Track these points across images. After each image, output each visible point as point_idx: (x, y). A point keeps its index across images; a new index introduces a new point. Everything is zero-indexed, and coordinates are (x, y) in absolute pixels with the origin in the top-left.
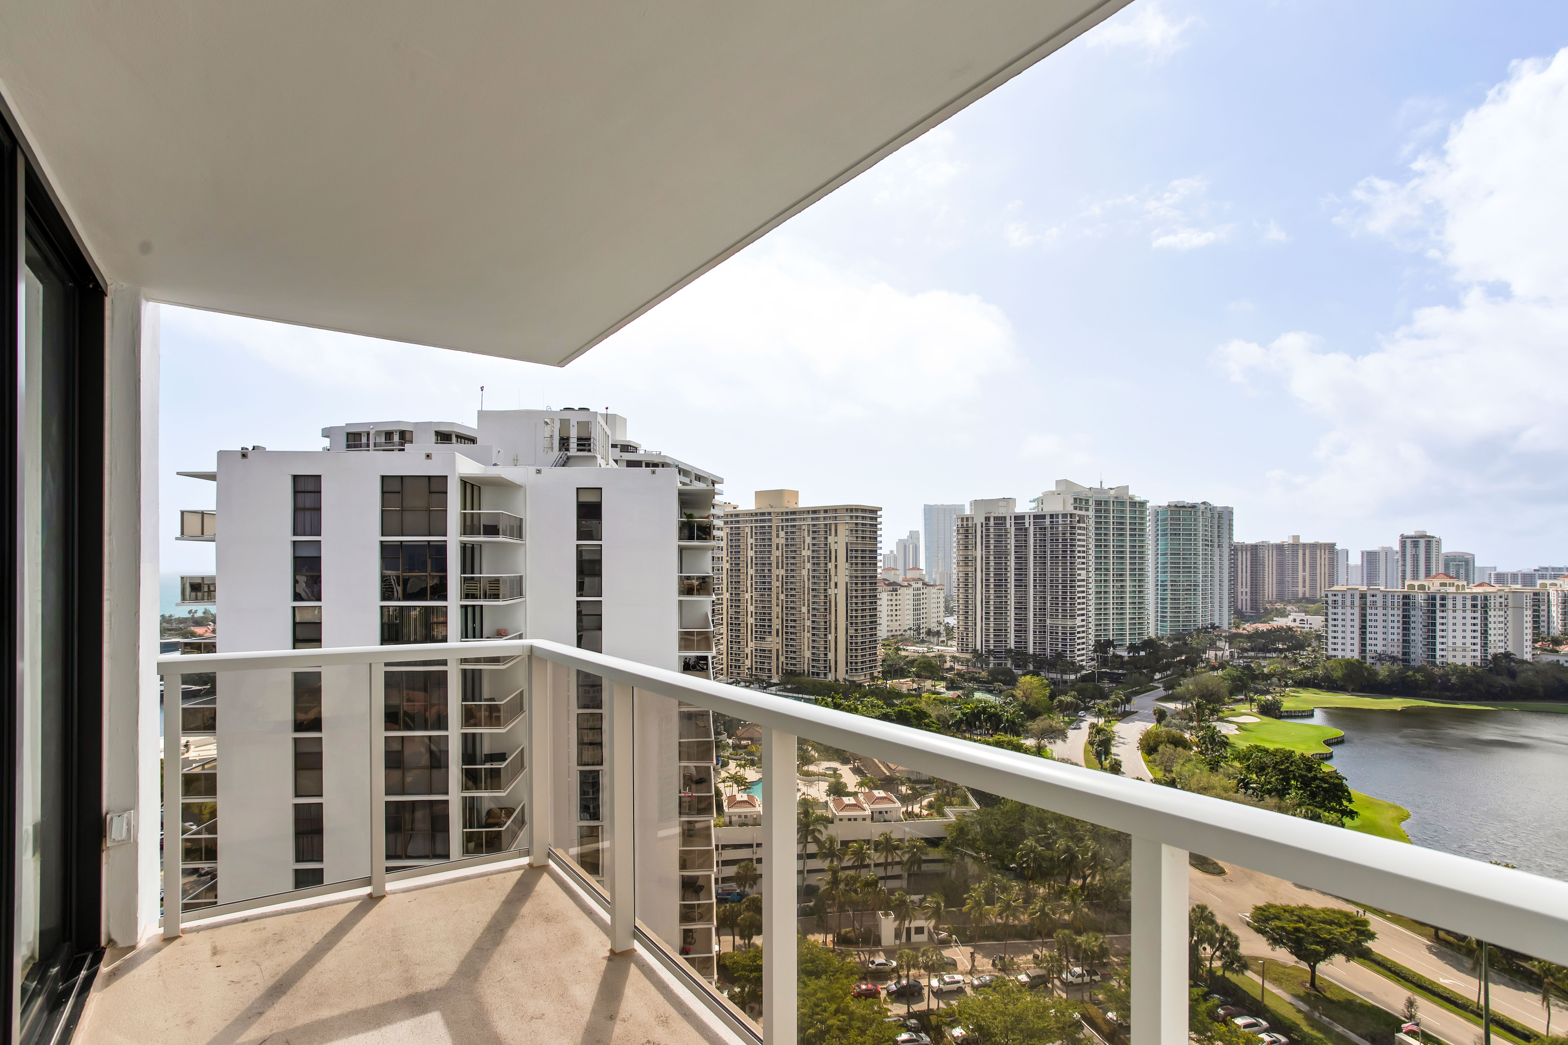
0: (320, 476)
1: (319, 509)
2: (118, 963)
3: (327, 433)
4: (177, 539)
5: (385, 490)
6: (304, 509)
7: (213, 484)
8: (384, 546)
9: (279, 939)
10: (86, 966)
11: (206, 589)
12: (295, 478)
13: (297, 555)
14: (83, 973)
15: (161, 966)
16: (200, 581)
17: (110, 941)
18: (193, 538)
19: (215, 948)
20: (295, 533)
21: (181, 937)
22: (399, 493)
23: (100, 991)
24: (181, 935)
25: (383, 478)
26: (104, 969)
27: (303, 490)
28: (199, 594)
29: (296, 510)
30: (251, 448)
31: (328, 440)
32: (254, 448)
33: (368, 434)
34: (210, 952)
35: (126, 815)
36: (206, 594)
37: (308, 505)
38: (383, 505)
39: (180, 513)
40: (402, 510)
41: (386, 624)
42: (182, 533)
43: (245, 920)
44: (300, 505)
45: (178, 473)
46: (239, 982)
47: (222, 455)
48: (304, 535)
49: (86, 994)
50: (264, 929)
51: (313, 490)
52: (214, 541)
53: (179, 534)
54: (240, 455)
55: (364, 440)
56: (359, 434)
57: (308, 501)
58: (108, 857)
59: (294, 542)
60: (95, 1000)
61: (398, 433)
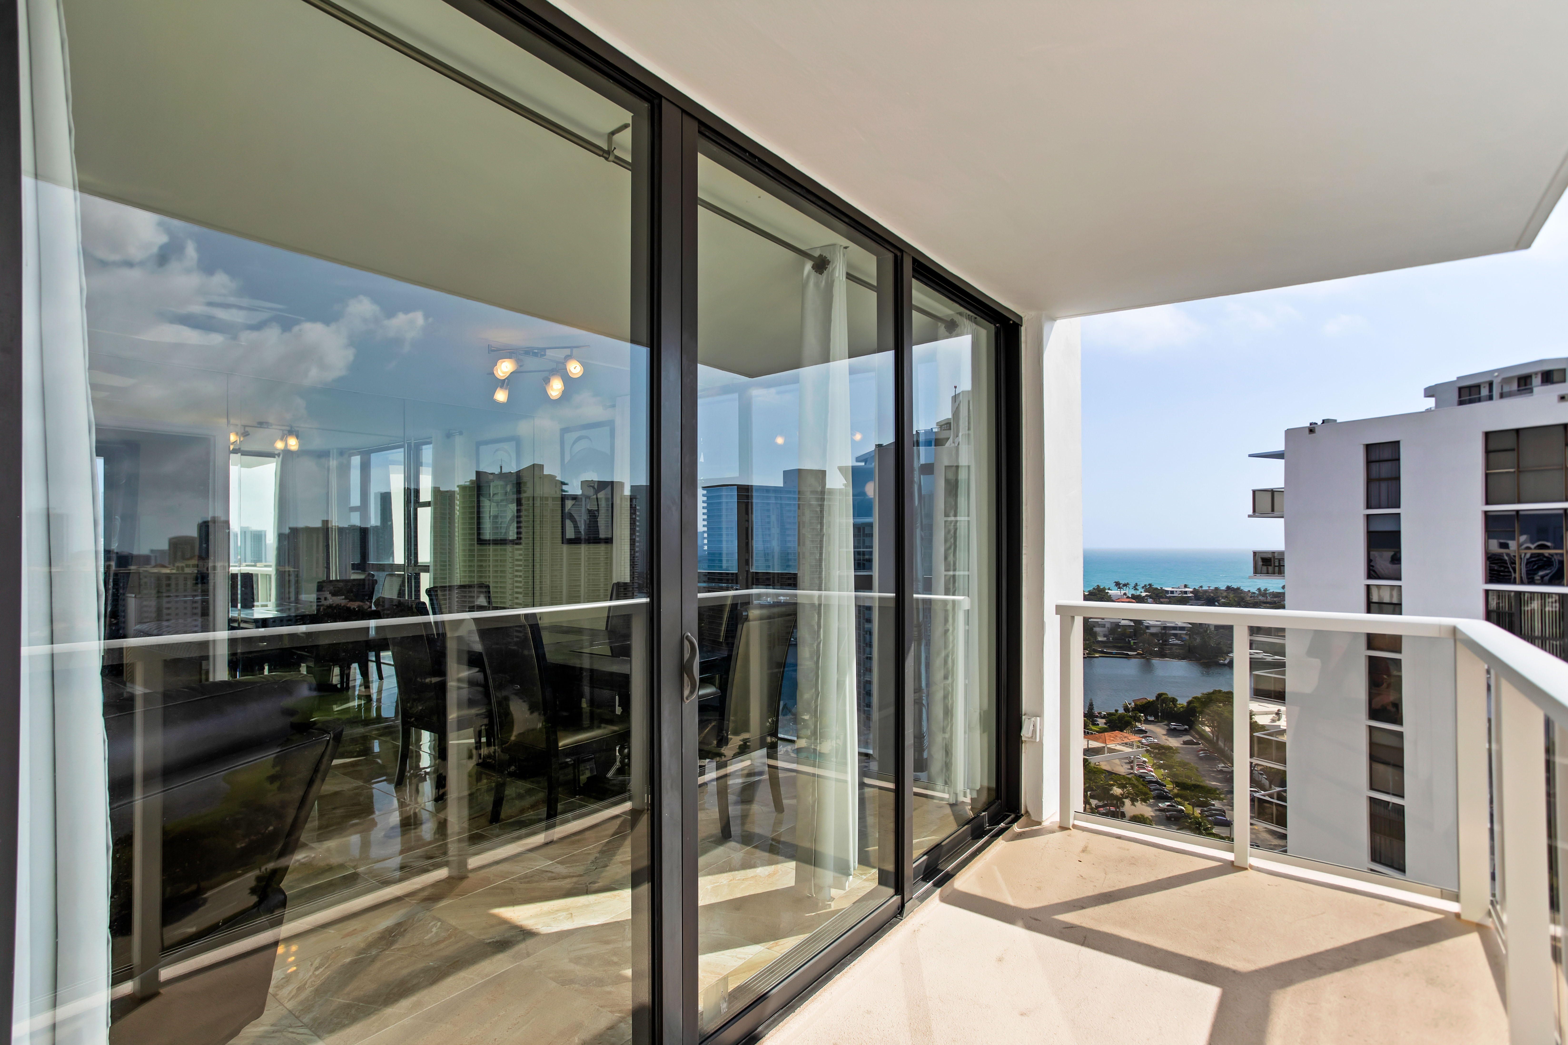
0: (1398, 442)
1: (1398, 479)
2: (1027, 829)
3: (1430, 392)
4: (1249, 516)
5: (1491, 448)
6: (1380, 480)
7: (1282, 462)
8: (1487, 515)
9: (1133, 862)
10: (1006, 821)
11: (1277, 564)
12: (1368, 447)
13: (1372, 529)
14: (1002, 825)
15: (1047, 843)
16: (1270, 556)
17: (1027, 812)
18: (1263, 515)
19: (1086, 847)
20: (1368, 507)
21: (1071, 829)
22: (1513, 450)
23: (1007, 841)
24: (1071, 828)
25: (1487, 435)
26: (1016, 828)
27: (1377, 459)
28: (1270, 569)
29: (1369, 481)
30: (1320, 423)
31: (1433, 400)
32: (1324, 422)
33: (1491, 384)
34: (1081, 849)
35: (1033, 719)
36: (1277, 569)
37: (1384, 474)
38: (1488, 465)
39: (1251, 493)
40: (1519, 471)
41: (1493, 611)
42: (1254, 511)
43: (1119, 837)
44: (1374, 475)
45: (1250, 456)
46: (1085, 879)
47: (1290, 434)
48: (1380, 507)
49: (995, 838)
50: (1128, 850)
51: (1390, 457)
52: (1283, 517)
53: (1251, 512)
54: (1307, 431)
55: (1485, 392)
56: (1478, 387)
57: (1385, 470)
58: (1026, 748)
59: (1368, 516)
60: (1000, 845)
61: (1539, 377)
